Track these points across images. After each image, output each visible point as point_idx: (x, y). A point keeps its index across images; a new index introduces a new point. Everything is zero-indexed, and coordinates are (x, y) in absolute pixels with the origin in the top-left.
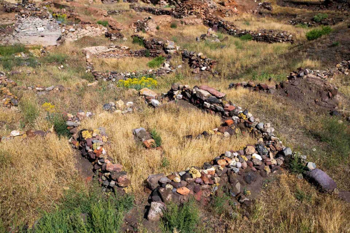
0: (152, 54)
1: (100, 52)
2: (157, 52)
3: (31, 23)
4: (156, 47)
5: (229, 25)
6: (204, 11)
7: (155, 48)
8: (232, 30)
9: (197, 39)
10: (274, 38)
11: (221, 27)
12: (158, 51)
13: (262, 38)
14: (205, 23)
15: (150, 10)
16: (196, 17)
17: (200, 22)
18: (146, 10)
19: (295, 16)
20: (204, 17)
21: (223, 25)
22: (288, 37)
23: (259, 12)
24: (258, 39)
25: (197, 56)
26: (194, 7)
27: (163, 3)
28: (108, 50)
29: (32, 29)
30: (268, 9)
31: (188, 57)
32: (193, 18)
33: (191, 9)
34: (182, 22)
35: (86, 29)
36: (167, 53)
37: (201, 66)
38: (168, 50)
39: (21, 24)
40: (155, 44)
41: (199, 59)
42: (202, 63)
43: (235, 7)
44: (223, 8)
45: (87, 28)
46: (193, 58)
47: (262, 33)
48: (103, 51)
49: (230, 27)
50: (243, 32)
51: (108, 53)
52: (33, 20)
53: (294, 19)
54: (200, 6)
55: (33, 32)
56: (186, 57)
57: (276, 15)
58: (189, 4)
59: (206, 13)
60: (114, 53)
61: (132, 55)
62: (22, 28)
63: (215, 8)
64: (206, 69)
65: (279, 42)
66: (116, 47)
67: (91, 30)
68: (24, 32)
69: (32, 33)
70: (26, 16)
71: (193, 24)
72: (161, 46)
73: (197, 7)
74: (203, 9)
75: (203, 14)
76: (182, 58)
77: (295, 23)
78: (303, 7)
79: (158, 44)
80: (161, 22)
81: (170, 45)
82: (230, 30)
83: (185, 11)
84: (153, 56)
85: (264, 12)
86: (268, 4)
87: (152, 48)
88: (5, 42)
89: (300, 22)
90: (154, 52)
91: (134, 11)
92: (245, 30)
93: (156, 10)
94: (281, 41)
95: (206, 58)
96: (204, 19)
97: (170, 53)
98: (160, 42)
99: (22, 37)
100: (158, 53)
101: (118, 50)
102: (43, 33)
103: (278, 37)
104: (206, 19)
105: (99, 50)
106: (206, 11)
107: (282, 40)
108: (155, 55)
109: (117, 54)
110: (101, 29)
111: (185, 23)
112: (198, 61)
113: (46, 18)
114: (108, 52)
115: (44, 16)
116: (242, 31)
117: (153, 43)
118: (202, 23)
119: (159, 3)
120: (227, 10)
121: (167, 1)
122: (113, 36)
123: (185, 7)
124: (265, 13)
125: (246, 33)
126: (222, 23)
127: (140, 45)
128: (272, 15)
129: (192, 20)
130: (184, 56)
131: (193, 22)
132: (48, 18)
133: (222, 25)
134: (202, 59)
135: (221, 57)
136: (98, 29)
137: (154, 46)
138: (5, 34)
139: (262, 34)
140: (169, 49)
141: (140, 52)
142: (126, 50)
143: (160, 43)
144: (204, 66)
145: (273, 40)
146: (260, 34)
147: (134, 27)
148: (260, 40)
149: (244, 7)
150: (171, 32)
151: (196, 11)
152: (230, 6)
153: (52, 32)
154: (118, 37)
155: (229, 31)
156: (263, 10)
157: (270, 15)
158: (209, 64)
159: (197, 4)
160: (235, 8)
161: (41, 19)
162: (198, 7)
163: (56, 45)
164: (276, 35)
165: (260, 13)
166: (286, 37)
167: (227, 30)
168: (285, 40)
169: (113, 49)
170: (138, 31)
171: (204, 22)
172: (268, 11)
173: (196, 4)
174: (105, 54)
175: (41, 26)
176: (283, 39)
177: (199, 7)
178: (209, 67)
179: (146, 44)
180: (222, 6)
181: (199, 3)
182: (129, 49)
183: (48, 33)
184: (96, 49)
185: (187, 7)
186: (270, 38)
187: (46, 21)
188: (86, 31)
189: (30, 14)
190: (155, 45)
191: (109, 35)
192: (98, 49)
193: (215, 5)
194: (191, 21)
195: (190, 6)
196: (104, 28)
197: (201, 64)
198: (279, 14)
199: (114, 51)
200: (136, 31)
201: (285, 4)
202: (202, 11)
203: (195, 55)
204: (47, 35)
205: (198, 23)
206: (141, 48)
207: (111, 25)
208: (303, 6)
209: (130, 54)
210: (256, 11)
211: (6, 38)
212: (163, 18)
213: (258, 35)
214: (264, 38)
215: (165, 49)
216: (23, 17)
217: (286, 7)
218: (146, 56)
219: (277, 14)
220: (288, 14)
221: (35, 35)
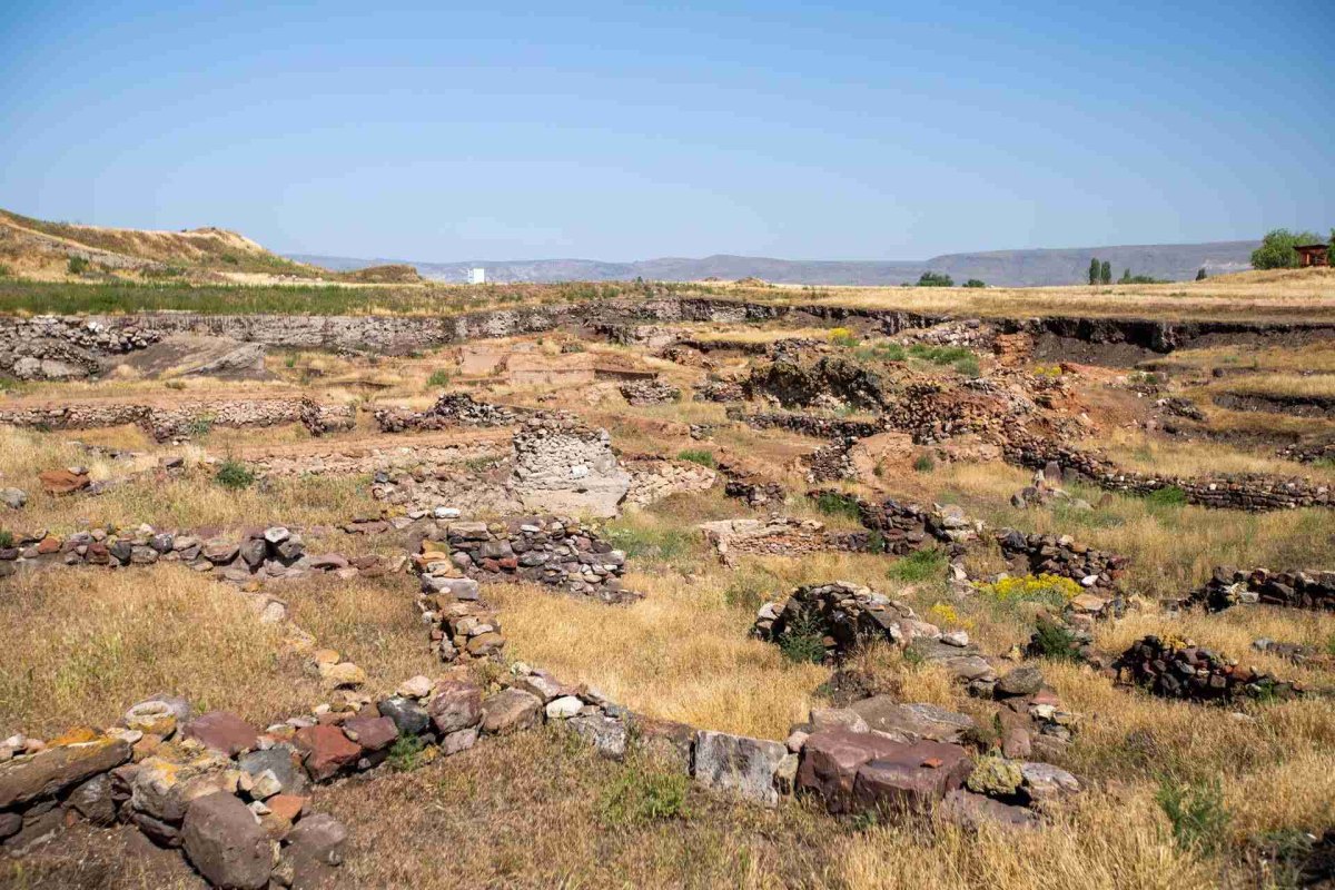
0: (892, 546)
1: (744, 535)
2: (911, 538)
3: (558, 454)
4: (902, 524)
5: (1096, 462)
6: (1001, 422)
7: (898, 525)
8: (1111, 476)
9: (1014, 501)
10: (1268, 498)
11: (1072, 466)
12: (911, 535)
13: (1224, 499)
14: (1007, 456)
15: (795, 423)
16: (980, 438)
17: (995, 454)
18: (778, 422)
19: (1295, 437)
20: (1006, 440)
21: (1079, 462)
22: (1313, 492)
23: (1162, 425)
24: (1211, 501)
25: (1057, 545)
26: (966, 412)
27: (827, 401)
28: (767, 531)
29: (557, 469)
30: (1193, 416)
31: (1022, 549)
32: (972, 442)
33: (954, 417)
34: (942, 455)
35: (660, 474)
36: (946, 539)
37: (1080, 572)
38: (948, 532)
39: (533, 455)
40: (895, 514)
41: (1066, 554)
42: (1082, 566)
43: (1082, 412)
44: (1049, 414)
45: (664, 471)
46: (1045, 551)
47: (1220, 483)
48: (752, 533)
49: (1100, 468)
50: (1153, 482)
51: (765, 540)
52: (563, 444)
53: (1294, 445)
54: (984, 407)
55: (560, 480)
56: (1018, 550)
57: (1227, 436)
58: (947, 402)
59: (1007, 427)
60: (780, 541)
61: (830, 547)
62: (534, 467)
63: (1027, 413)
64: (1097, 583)
65: (1288, 507)
66: (788, 523)
67: (673, 479)
68: (538, 477)
69: (556, 482)
70: (548, 433)
71: (974, 461)
72: (919, 519)
73: (975, 412)
74: (997, 416)
75: (1001, 432)
76: (1004, 553)
77: (1301, 456)
78: (1309, 411)
79: (908, 514)
80: (884, 454)
81: (952, 515)
82: (1103, 477)
83: (936, 423)
84: (895, 551)
85: (1183, 426)
86: (1188, 404)
87: (886, 527)
88: (486, 507)
89: (1321, 454)
90: (895, 537)
91: (745, 427)
92: (1157, 477)
93: (821, 422)
94: (1293, 505)
95: (1088, 550)
96: (1004, 446)
97: (956, 540)
98: (914, 509)
99: (531, 491)
100: (914, 542)
101: (793, 531)
102: (585, 483)
103: (1281, 493)
104: (1011, 444)
105: (740, 531)
106: (1009, 422)
107: (1296, 503)
108: (904, 548)
109: (788, 544)
110: (699, 474)
111: (951, 457)
112: (1066, 561)
113: (595, 440)
114: (765, 537)
115: (591, 434)
116: (1147, 480)
117: (890, 511)
118: (999, 459)
119: (813, 402)
120: (1063, 421)
121: (844, 397)
122: (759, 493)
123: (934, 411)
124: (1186, 428)
125: (1162, 485)
126: (1074, 455)
127: (850, 517)
128: (1211, 433)
129: (971, 448)
130: (1009, 547)
131: (974, 454)
132: (599, 440)
133: (1072, 463)
134: (1076, 553)
135: (1135, 549)
136: (691, 474)
137: (894, 521)
138: (486, 486)
139: (1221, 487)
140: (952, 528)
141: (854, 537)
142: (815, 531)
143: (915, 512)
144: (1088, 573)
145: (1262, 504)
146: (1213, 487)
147: (803, 470)
148: (1216, 505)
149: (1109, 410)
150: (923, 483)
151: (978, 422)
152: (1069, 409)
153: (608, 478)
154: (771, 496)
155: (1099, 479)
156: (1172, 419)
157: (1205, 435)
158: (1104, 566)
159: (977, 402)
160: (1084, 415)
161: (583, 442)
162: (978, 409)
163: (614, 517)
164: (1270, 488)
165: (1170, 430)
166: (1308, 493)
167: (1092, 476)
168: (1307, 503)
169: (779, 529)
170: (819, 478)
171: (1006, 453)
172: (1193, 423)
173: (972, 401)
174: (755, 542)
175: (582, 461)
176: (1300, 499)
177: (983, 410)
178: (1105, 577)
179: (867, 516)
180: (1043, 409)
181: (981, 399)
182: (823, 529)
183: (596, 481)
184: (733, 528)
185: (939, 409)
186: (1252, 497)
187: (594, 449)
188: (662, 481)
189: (558, 427)
190: (898, 519)
191: (744, 490)
192: (740, 528)
193: (1027, 405)
194: (968, 451)
195: (950, 409)
196: (707, 471)
197: (1079, 567)
198: (1235, 431)
199: (780, 534)
200: (812, 480)
201: (1244, 404)
202: (994, 421)
203: (1050, 540)
204: (593, 488)
205: (988, 457)
206: (854, 526)
207: (726, 464)
208: (1308, 407)
209: (824, 546)
210: (1152, 423)
211: (488, 495)
212: (892, 441)
213: (1208, 489)
214: (1227, 496)
215: (935, 529)
216: (540, 437)
217: (1248, 413)
218: (869, 550)
219: (1229, 431)
220: (1268, 431)
221: (564, 486)
